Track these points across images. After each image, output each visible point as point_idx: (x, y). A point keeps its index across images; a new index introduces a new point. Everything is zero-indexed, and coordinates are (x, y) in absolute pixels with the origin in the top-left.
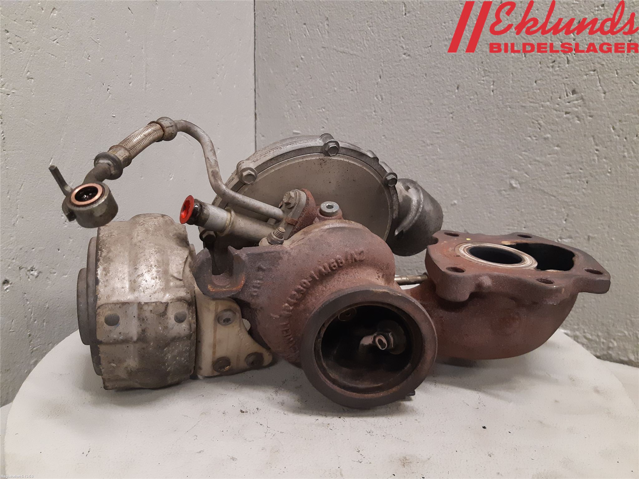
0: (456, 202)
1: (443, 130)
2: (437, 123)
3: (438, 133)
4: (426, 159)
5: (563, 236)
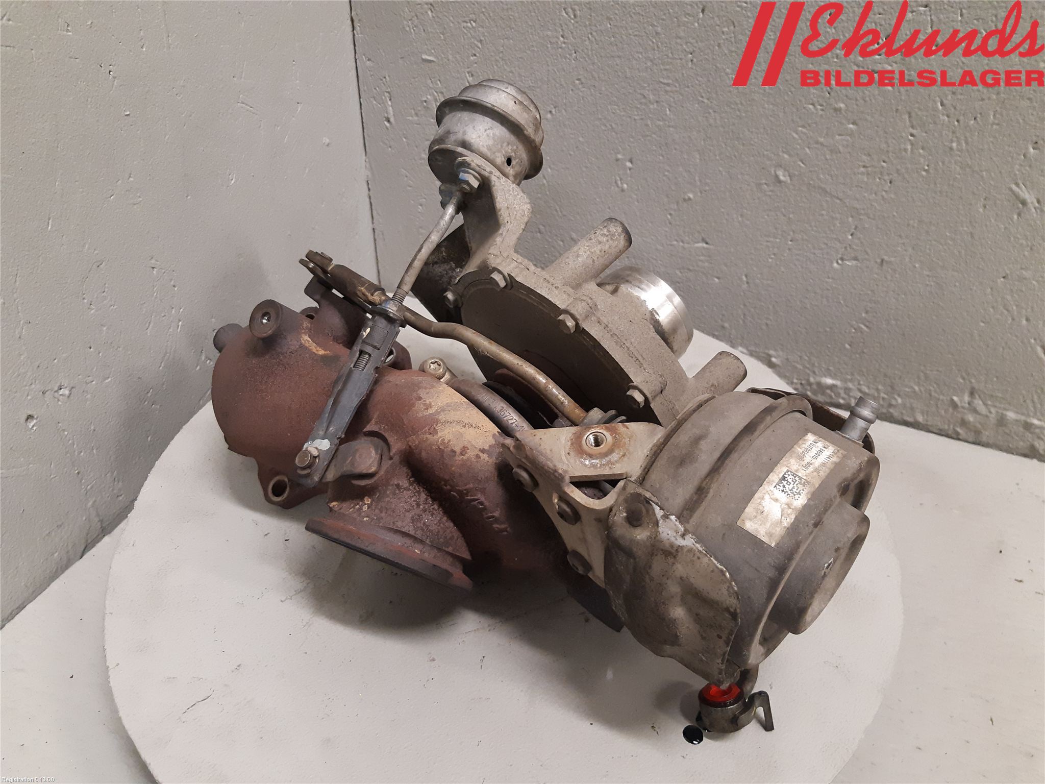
0: (691, 196)
1: (676, 79)
2: (668, 67)
3: (668, 84)
4: (647, 125)
5: (845, 257)
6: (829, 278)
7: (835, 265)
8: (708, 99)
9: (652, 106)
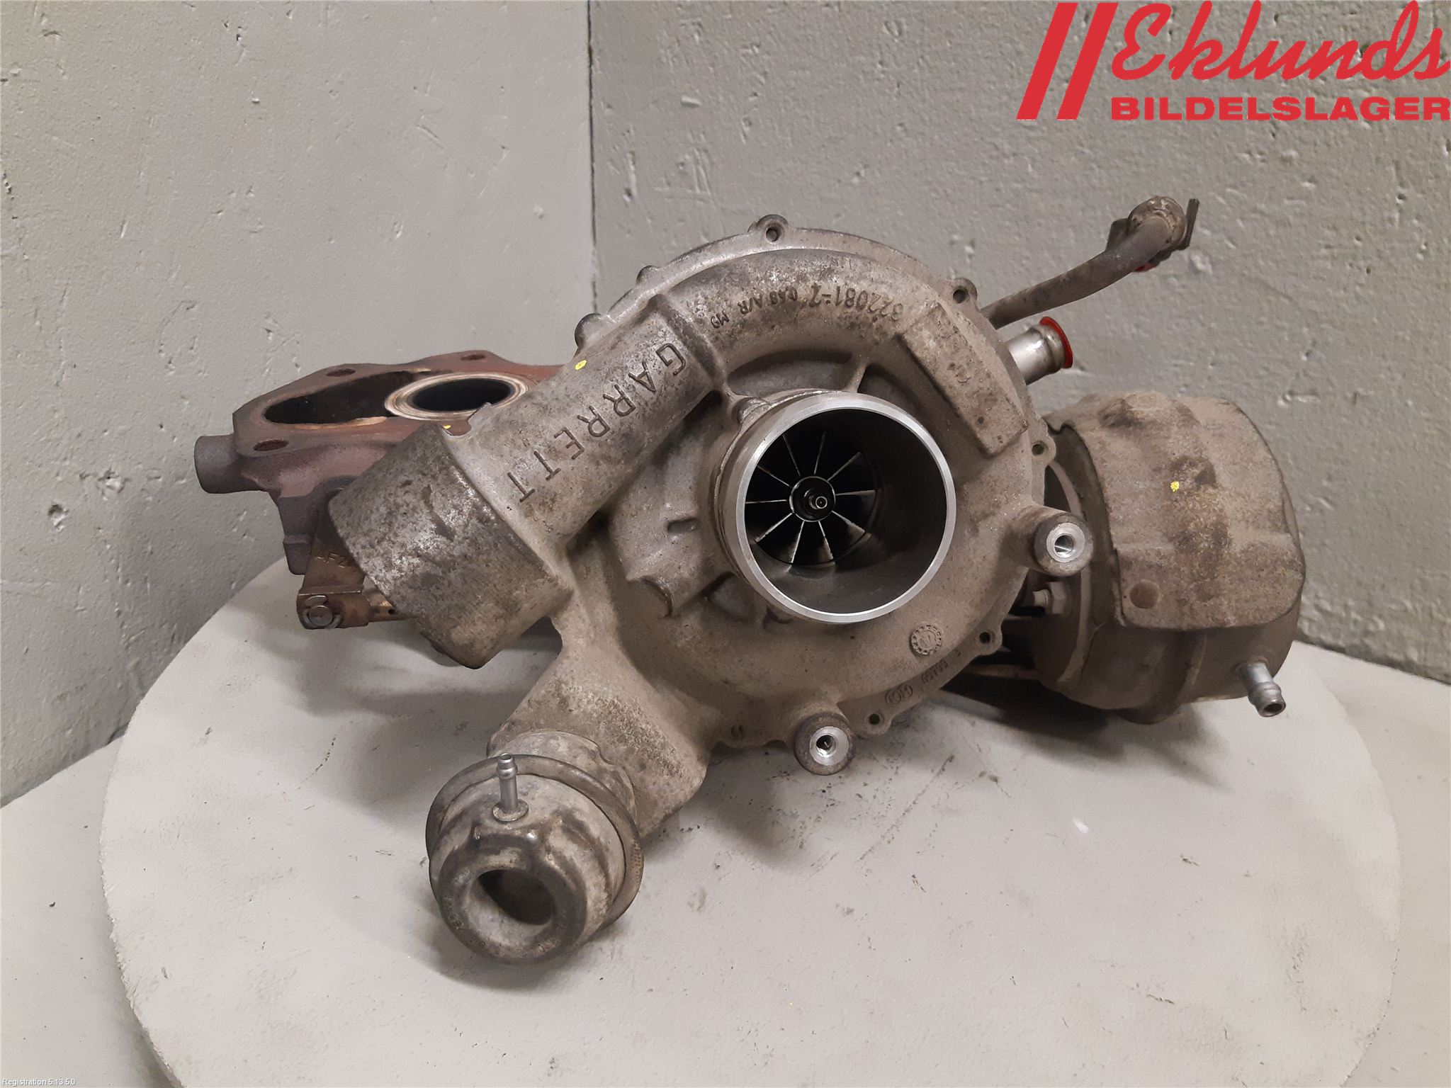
4: (998, 190)
5: (1296, 390)
6: (1270, 423)
7: (1281, 402)
8: (1091, 148)
9: (1006, 161)
